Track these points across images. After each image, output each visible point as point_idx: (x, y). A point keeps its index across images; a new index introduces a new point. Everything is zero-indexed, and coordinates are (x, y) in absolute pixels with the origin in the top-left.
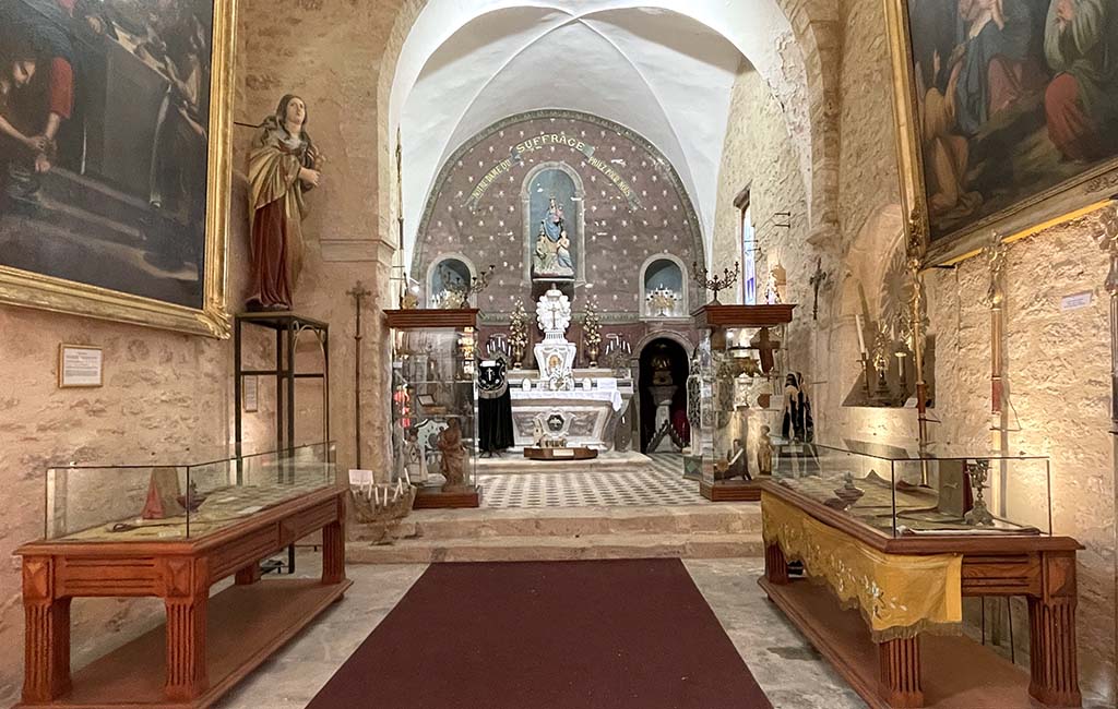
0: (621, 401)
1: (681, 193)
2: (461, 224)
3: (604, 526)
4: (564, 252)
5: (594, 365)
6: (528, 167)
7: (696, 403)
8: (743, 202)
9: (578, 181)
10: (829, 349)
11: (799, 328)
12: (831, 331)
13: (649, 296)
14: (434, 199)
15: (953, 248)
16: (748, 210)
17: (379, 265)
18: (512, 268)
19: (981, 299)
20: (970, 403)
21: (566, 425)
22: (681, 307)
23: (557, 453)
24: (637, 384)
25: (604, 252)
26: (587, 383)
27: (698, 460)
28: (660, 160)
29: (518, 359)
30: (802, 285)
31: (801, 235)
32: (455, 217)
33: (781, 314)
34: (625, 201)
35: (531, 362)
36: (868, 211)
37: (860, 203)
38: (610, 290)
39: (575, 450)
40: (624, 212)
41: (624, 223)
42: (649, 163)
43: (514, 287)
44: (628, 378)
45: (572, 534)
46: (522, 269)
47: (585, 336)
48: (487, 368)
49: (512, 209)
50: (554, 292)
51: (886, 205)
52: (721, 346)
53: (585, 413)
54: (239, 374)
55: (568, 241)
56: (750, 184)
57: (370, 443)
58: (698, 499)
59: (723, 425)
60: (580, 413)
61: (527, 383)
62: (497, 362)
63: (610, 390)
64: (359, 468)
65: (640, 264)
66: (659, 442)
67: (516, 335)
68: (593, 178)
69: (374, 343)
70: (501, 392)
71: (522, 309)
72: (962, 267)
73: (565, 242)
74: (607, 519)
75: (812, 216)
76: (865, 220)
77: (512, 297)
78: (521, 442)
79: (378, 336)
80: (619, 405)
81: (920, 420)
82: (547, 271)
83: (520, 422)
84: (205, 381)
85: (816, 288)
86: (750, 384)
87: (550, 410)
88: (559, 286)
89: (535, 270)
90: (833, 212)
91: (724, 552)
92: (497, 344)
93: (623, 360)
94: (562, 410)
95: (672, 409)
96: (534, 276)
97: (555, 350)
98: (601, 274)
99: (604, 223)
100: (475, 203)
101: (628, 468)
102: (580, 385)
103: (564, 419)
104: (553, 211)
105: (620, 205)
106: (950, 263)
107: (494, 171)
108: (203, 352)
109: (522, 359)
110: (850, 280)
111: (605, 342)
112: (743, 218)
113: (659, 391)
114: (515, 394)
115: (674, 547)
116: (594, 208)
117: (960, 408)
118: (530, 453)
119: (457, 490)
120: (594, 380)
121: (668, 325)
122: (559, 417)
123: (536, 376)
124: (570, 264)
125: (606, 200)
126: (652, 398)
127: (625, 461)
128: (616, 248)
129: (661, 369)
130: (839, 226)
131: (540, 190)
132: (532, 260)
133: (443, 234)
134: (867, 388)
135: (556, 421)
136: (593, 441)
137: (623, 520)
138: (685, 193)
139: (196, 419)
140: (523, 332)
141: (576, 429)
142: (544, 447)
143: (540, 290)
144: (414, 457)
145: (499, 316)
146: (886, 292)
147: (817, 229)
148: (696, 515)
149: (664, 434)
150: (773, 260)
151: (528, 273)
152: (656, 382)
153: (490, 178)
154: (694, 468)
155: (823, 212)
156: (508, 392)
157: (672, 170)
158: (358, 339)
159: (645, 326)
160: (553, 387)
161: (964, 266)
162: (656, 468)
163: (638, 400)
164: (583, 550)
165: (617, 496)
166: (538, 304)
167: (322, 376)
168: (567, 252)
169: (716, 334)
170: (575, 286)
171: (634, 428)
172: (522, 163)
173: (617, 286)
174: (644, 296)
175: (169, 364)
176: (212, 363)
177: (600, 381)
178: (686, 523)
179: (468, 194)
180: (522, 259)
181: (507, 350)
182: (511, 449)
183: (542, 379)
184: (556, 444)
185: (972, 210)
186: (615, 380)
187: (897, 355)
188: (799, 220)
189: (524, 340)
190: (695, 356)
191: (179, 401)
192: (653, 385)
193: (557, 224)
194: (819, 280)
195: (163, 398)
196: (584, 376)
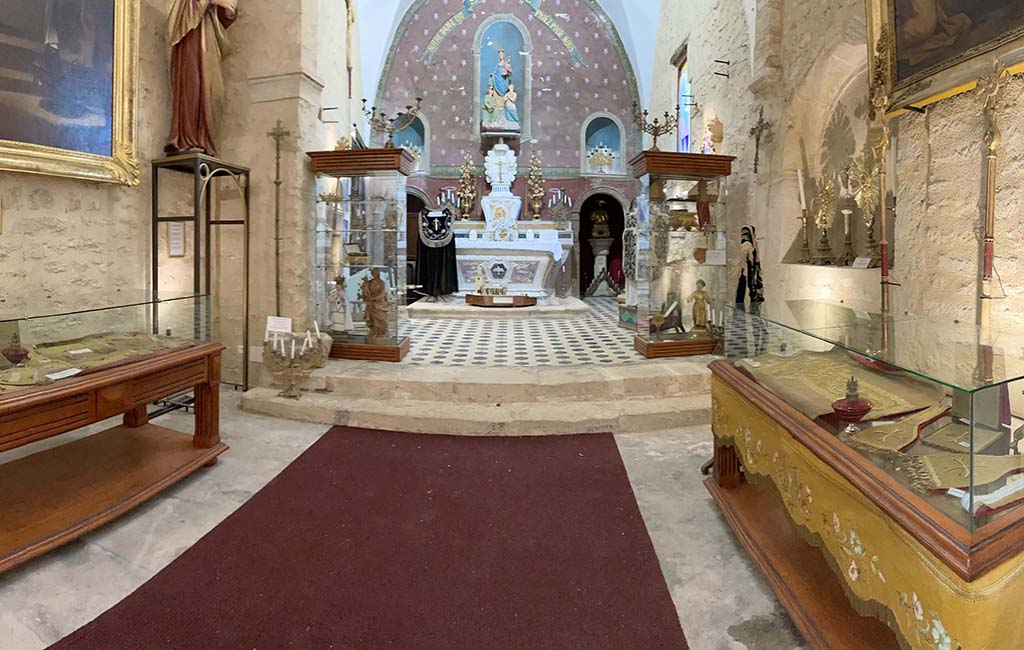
0: (561, 251)
1: (621, 52)
2: (416, 78)
3: (531, 393)
4: (512, 106)
5: (537, 218)
6: (481, 19)
7: (631, 255)
8: (679, 59)
9: (526, 34)
10: (768, 205)
11: (737, 183)
12: (770, 186)
13: (589, 153)
14: (393, 53)
15: (927, 85)
16: (685, 67)
17: (301, 102)
18: (463, 122)
19: (959, 148)
20: (940, 265)
21: (509, 274)
22: (619, 165)
23: (496, 301)
24: (577, 235)
25: (549, 108)
26: (530, 233)
27: (633, 310)
28: (602, 17)
29: (467, 210)
30: (741, 138)
31: (741, 83)
32: (411, 72)
33: (719, 166)
34: (568, 56)
35: (479, 214)
36: (816, 52)
37: (806, 45)
38: (554, 146)
39: (515, 298)
40: (567, 68)
41: (568, 79)
42: (592, 18)
43: (464, 141)
44: (569, 230)
45: (494, 401)
46: (472, 125)
47: (530, 190)
48: (434, 218)
49: (464, 63)
50: (501, 146)
51: (839, 43)
52: (659, 199)
53: (527, 262)
54: (156, 220)
55: (515, 94)
56: (686, 39)
57: (290, 291)
58: (634, 356)
59: (656, 277)
60: (522, 262)
61: (473, 233)
62: (444, 212)
63: (553, 241)
64: (278, 315)
65: (581, 120)
66: (597, 286)
67: (465, 188)
68: (540, 33)
69: (296, 188)
70: (446, 241)
71: (471, 163)
72: (936, 111)
73: (513, 95)
74: (534, 386)
75: (755, 60)
76: (813, 62)
77: (463, 152)
78: (465, 287)
79: (300, 181)
80: (560, 255)
81: (882, 283)
82: (494, 125)
83: (466, 270)
84: (120, 228)
85: (758, 140)
86: (683, 238)
87: (493, 259)
88: (507, 140)
89: (483, 125)
90: (776, 56)
91: (661, 423)
92: (446, 196)
93: (564, 213)
94: (505, 260)
95: (609, 259)
96: (483, 130)
97: (501, 203)
98: (546, 129)
99: (548, 79)
100: (430, 58)
101: (566, 315)
102: (522, 236)
103: (506, 267)
104: (501, 64)
105: (564, 61)
106: (919, 105)
107: (447, 24)
108: (118, 200)
109: (471, 210)
110: (791, 133)
111: (547, 196)
112: (679, 76)
113: (599, 242)
114: (459, 243)
115: (606, 420)
116: (540, 63)
117: (925, 270)
118: (472, 300)
119: (380, 342)
120: (537, 231)
121: (607, 181)
122: (501, 266)
123: (482, 227)
124: (517, 118)
125: (551, 55)
126: (591, 248)
127: (563, 308)
128: (560, 104)
129: (600, 223)
130: (782, 72)
131: (490, 43)
132: (481, 115)
133: (401, 90)
134: (806, 245)
135: (499, 269)
136: (534, 289)
137: (552, 387)
138: (624, 52)
139: (110, 264)
140: (472, 184)
141: (519, 276)
142: (484, 294)
143: (488, 143)
144: (339, 306)
145: (451, 170)
146: (825, 148)
147: (760, 74)
148: (629, 379)
149: (602, 280)
150: (709, 115)
151: (477, 128)
152: (595, 234)
153: (444, 31)
154: (628, 316)
155: (767, 55)
156: (453, 241)
157: (613, 28)
158: (278, 184)
159: (585, 181)
160: (497, 237)
161: (938, 109)
162: (593, 314)
163: (578, 250)
164: (502, 425)
165: (550, 350)
166: (486, 157)
167: (241, 222)
168: (514, 105)
169: (654, 185)
170: (522, 141)
171: (573, 275)
172: (474, 16)
173: (560, 142)
174: (583, 152)
175: (77, 211)
176: (129, 209)
177: (541, 232)
178: (619, 387)
179: (423, 48)
180: (472, 113)
181: (456, 202)
182: (454, 294)
183: (488, 230)
184: (496, 292)
185: (954, 38)
186: (557, 232)
187: (843, 212)
188: (739, 68)
189: (472, 192)
190: (631, 209)
191: (91, 246)
192: (592, 237)
193: (505, 77)
194: (761, 131)
195: (71, 244)
196: (527, 227)
